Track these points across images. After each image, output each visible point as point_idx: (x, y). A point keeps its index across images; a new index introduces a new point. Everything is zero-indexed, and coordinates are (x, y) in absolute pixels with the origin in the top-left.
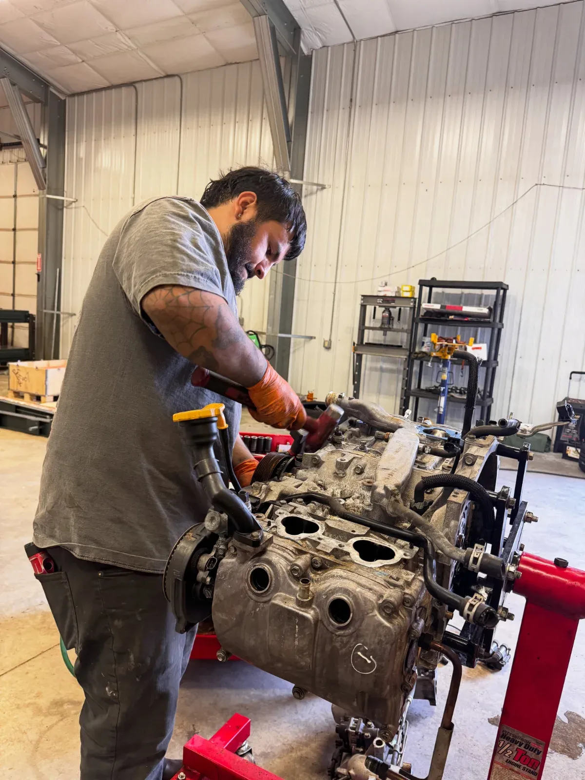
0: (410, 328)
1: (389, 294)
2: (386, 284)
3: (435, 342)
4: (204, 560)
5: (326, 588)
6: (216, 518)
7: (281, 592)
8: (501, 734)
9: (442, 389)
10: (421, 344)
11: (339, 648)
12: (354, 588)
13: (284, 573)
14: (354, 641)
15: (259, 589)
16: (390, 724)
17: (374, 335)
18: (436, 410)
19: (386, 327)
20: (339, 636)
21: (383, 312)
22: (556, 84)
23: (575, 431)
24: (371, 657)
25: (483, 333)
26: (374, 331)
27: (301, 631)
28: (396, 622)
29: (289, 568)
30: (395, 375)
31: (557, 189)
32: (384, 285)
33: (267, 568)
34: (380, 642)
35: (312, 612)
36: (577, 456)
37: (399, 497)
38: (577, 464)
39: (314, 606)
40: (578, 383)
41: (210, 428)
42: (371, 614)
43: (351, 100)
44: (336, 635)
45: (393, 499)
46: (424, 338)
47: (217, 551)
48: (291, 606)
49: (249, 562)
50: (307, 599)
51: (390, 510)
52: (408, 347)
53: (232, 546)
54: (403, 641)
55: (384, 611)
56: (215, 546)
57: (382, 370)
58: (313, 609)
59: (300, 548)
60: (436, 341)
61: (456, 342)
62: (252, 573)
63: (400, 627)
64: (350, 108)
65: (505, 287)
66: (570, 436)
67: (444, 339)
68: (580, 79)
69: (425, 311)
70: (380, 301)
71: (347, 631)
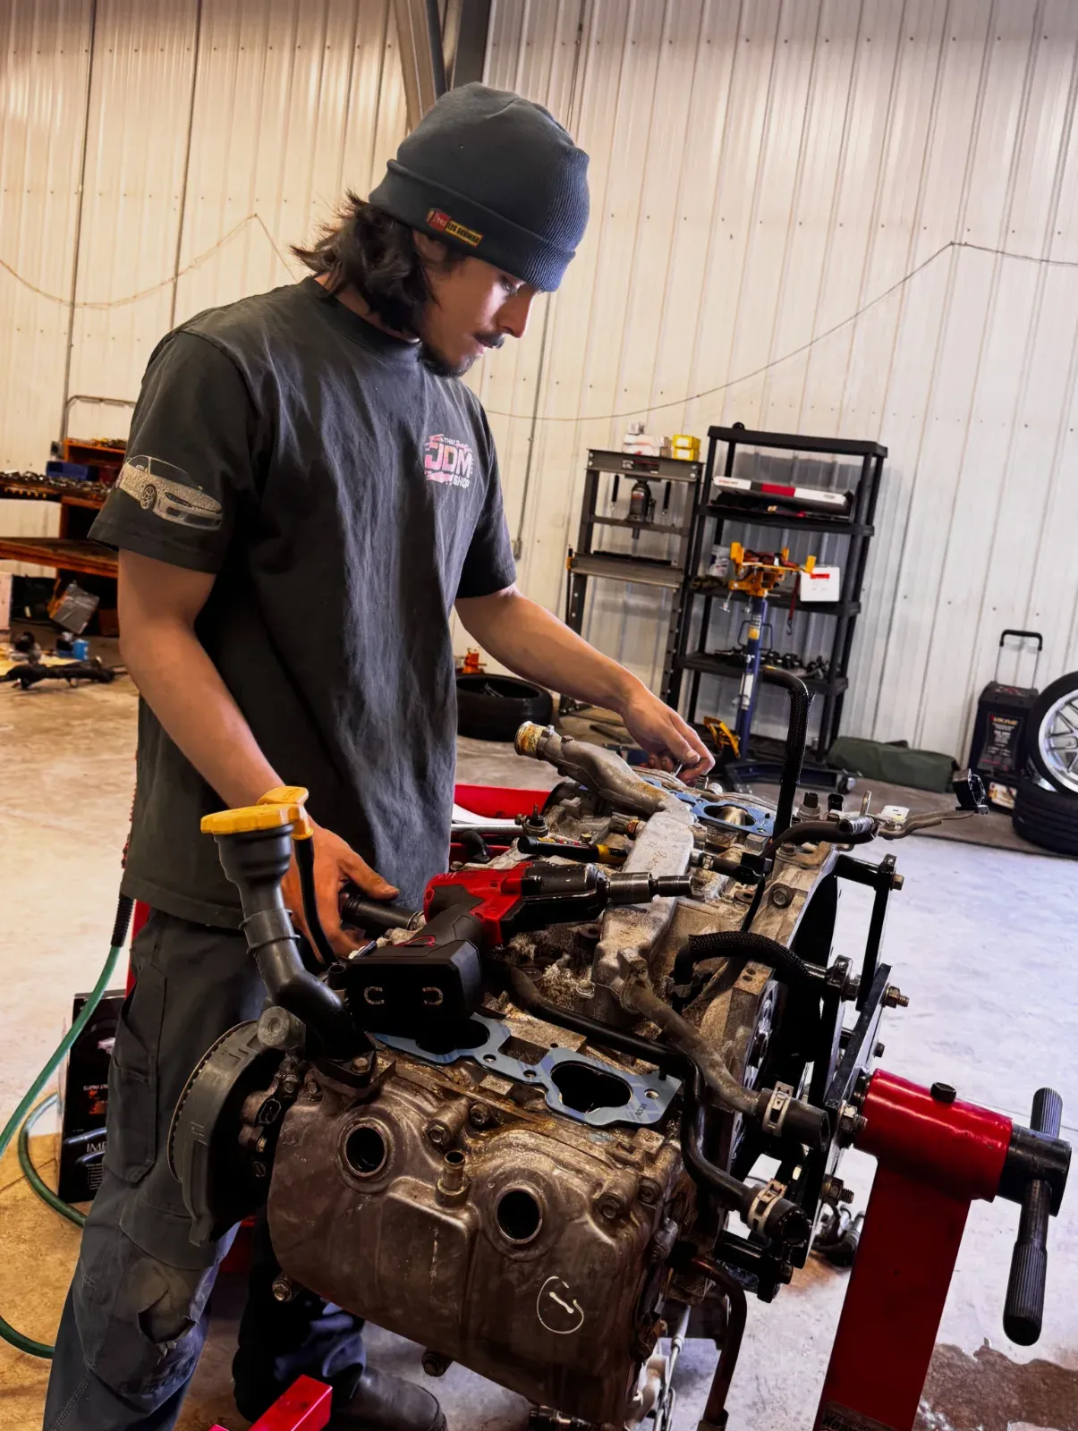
0: (689, 525)
1: (649, 451)
2: (641, 430)
3: (738, 561)
4: (255, 1102)
5: (496, 1168)
6: (282, 1021)
7: (406, 1174)
8: (824, 1418)
9: (749, 658)
10: (710, 559)
11: (515, 1283)
12: (548, 1169)
13: (414, 1137)
14: (544, 1271)
15: (366, 1169)
16: (607, 1422)
17: (613, 535)
18: (736, 701)
19: (639, 520)
20: (516, 1261)
21: (634, 489)
22: (997, 43)
23: (1006, 752)
24: (575, 1302)
25: (832, 545)
26: (614, 527)
27: (444, 1251)
28: (623, 1234)
29: (424, 1128)
30: (654, 622)
31: (993, 255)
32: (637, 431)
33: (381, 1126)
34: (592, 1273)
35: (466, 1216)
36: (1010, 804)
37: (645, 977)
38: (1008, 819)
39: (469, 1204)
40: (1015, 654)
41: (278, 848)
42: (577, 1221)
43: (580, 28)
44: (510, 1259)
45: (633, 980)
46: (715, 547)
47: (281, 1084)
48: (428, 1205)
49: (346, 1115)
50: (458, 1189)
51: (626, 1002)
52: (683, 566)
53: (314, 1081)
54: (635, 1268)
55: (602, 1213)
56: (278, 1075)
57: (627, 609)
58: (469, 1209)
59: (448, 1085)
60: (740, 559)
61: (781, 563)
62: (352, 1136)
63: (630, 1244)
64: (578, 45)
65: (879, 452)
66: (997, 760)
67: (756, 555)
68: (1046, 37)
69: (720, 492)
70: (628, 464)
71: (532, 1252)
